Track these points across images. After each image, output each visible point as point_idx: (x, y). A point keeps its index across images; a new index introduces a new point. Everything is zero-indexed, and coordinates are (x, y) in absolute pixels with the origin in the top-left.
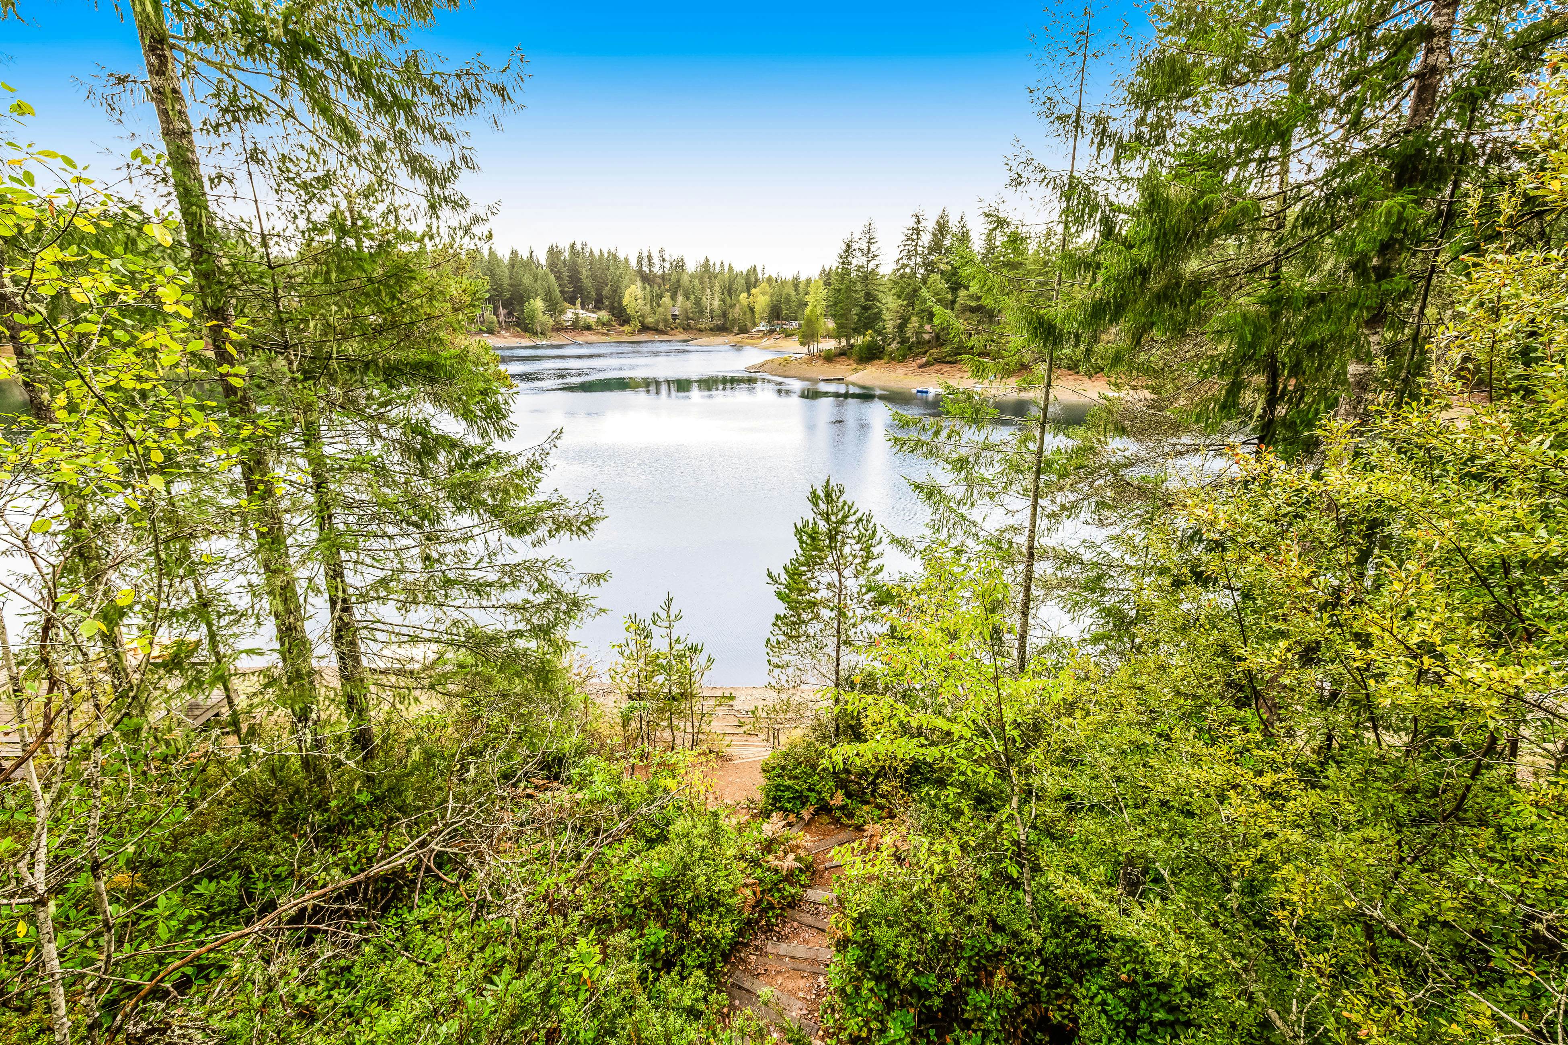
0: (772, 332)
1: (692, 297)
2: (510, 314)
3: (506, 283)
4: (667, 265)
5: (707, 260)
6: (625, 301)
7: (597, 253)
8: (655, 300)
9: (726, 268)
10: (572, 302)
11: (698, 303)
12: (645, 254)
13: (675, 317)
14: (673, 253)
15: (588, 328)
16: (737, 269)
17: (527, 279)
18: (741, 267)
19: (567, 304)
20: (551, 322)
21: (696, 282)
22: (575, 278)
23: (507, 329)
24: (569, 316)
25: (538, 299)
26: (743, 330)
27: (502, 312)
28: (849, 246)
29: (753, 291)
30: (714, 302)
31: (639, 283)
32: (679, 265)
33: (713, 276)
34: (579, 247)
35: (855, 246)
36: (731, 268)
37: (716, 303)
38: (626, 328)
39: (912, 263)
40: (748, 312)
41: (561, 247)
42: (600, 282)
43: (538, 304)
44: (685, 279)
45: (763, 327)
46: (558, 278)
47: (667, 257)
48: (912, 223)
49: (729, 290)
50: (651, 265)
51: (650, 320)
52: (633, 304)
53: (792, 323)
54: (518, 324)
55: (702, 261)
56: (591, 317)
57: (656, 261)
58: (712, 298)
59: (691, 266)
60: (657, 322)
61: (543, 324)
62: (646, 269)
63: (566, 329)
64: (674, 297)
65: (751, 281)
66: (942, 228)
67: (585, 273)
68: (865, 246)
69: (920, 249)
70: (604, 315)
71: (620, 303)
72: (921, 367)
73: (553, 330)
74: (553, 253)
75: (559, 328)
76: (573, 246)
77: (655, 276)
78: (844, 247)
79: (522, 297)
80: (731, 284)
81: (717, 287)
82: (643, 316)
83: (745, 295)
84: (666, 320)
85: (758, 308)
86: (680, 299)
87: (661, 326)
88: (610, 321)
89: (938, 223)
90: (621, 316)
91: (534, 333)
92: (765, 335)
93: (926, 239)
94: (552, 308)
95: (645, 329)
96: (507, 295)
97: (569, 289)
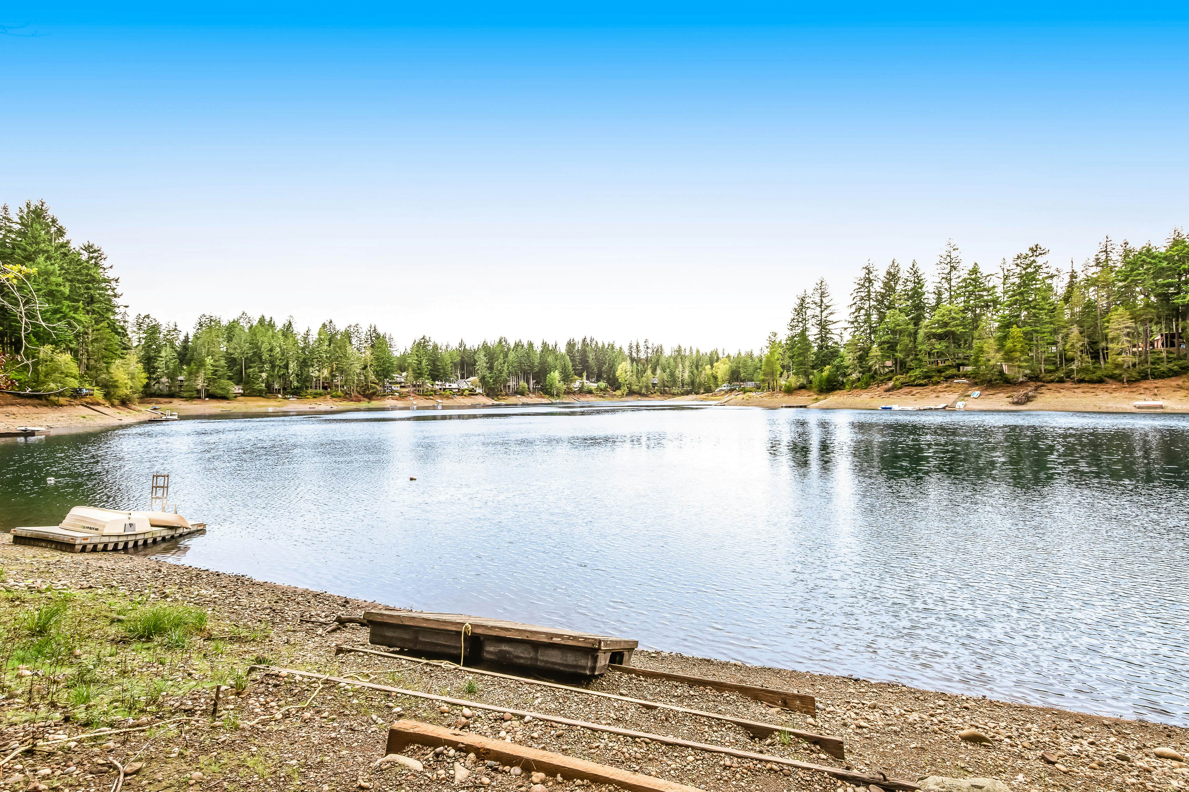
0: (732, 390)
1: (668, 370)
2: (537, 383)
3: (537, 361)
4: (650, 351)
5: (680, 347)
6: (618, 374)
7: (600, 345)
8: (640, 373)
9: (694, 352)
10: (581, 376)
11: (672, 375)
12: (634, 345)
13: (654, 385)
14: (655, 342)
15: (590, 392)
16: (702, 351)
17: (550, 359)
18: (706, 349)
19: (576, 377)
20: (565, 387)
21: (672, 360)
22: (584, 361)
23: (534, 393)
24: (577, 384)
25: (557, 372)
26: (708, 390)
27: (532, 382)
28: (803, 300)
29: (715, 364)
30: (684, 374)
31: (629, 361)
32: (659, 351)
33: (683, 358)
34: (588, 341)
35: (807, 300)
36: (698, 351)
37: (686, 375)
38: (618, 393)
39: (866, 307)
40: (712, 380)
41: (576, 341)
42: (600, 363)
43: (556, 375)
44: (663, 361)
45: (725, 387)
46: (573, 360)
47: (650, 346)
48: (863, 274)
49: (697, 365)
50: (638, 351)
51: (635, 388)
52: (624, 375)
53: (749, 383)
54: (542, 390)
55: (676, 348)
56: (593, 386)
57: (642, 348)
58: (683, 372)
59: (667, 352)
60: (641, 388)
61: (558, 389)
62: (634, 355)
63: (574, 393)
64: (654, 371)
65: (713, 359)
66: (892, 277)
67: (591, 356)
68: (818, 300)
69: (873, 295)
70: (603, 384)
71: (614, 375)
72: (887, 391)
73: (565, 393)
74: (571, 345)
75: (569, 392)
76: (584, 340)
77: (640, 359)
78: (798, 302)
79: (546, 370)
80: (697, 362)
81: (687, 363)
82: (630, 384)
83: (709, 366)
84: (647, 387)
85: (720, 375)
86: (659, 371)
87: (644, 391)
88: (606, 387)
89: (889, 273)
90: (614, 384)
91: (552, 395)
92: (726, 393)
93: (878, 287)
94: (566, 378)
95: (631, 393)
96: (536, 369)
97: (580, 367)
